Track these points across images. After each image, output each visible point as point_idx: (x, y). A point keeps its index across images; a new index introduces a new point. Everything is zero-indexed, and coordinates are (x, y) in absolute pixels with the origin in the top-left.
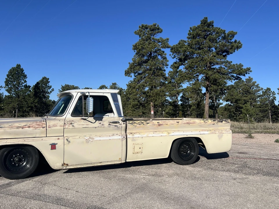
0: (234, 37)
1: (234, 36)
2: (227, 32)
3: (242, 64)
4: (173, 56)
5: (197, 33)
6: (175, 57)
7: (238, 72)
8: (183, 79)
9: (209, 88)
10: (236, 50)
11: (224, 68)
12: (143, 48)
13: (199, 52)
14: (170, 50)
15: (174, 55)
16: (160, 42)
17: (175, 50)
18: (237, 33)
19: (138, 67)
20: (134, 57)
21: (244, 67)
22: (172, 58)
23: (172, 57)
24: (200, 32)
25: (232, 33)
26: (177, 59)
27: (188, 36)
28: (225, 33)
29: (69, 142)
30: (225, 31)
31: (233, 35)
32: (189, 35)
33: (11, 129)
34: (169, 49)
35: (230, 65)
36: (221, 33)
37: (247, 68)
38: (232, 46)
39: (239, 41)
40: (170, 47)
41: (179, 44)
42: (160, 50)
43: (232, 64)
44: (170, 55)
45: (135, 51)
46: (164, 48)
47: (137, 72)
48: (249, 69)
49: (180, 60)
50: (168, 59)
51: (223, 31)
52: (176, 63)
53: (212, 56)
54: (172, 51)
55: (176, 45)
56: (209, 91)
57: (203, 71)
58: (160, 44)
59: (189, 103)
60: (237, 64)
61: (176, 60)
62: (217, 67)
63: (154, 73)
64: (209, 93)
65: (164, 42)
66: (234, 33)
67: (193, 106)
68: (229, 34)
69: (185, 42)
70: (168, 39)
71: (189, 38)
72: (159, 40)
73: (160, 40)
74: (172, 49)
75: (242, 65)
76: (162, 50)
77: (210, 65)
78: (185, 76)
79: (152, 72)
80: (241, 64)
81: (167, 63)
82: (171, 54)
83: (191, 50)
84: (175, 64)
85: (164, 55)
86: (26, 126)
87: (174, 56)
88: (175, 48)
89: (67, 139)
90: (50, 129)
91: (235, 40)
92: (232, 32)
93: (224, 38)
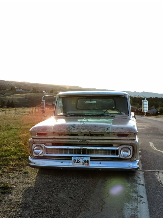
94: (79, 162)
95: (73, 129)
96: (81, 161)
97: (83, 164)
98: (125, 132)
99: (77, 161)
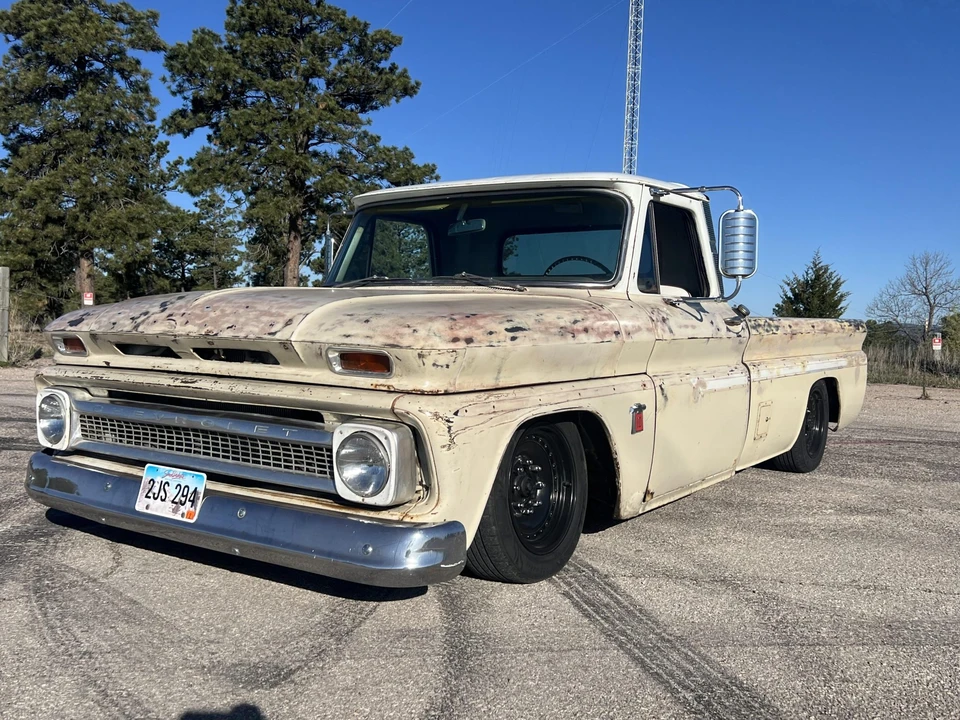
0: (392, 54)
1: (391, 49)
2: (370, 32)
3: (411, 150)
4: (174, 87)
5: (269, 14)
6: (181, 90)
7: (403, 175)
8: (209, 180)
9: (300, 220)
10: (393, 101)
11: (356, 157)
12: (55, 33)
13: (276, 87)
14: (163, 61)
15: (177, 83)
16: (122, 20)
17: (183, 63)
18: (401, 39)
19: (26, 109)
20: (4, 63)
21: (418, 161)
22: (168, 91)
23: (169, 87)
24: (279, 12)
25: (386, 36)
26: (185, 98)
27: (227, 18)
28: (366, 35)
29: (666, 398)
30: (366, 25)
31: (389, 44)
32: (232, 17)
33: (548, 341)
34: (161, 56)
35: (376, 148)
36: (355, 30)
37: (425, 166)
38: (389, 84)
39: (405, 71)
40: (165, 49)
41: (201, 42)
42: (121, 52)
43: (381, 144)
44: (164, 80)
45: (8, 40)
46: (143, 47)
47: (16, 127)
48: (433, 171)
49: (199, 104)
50: (153, 94)
51: (361, 27)
52: (183, 113)
53: (324, 109)
54: (171, 65)
55: (190, 44)
56: (298, 231)
57: (294, 160)
58: (122, 26)
59: (183, 270)
60: (394, 149)
61: (184, 102)
62: (331, 149)
63: (101, 141)
64: (299, 240)
65: (143, 24)
66: (393, 37)
67: (204, 283)
68: (377, 41)
69: (216, 38)
70: (155, 16)
71: (229, 27)
72: (118, 10)
73: (125, 15)
74: (170, 58)
75: (411, 154)
76: (131, 53)
77: (306, 137)
78: (222, 169)
79: (93, 137)
80: (407, 149)
81: (155, 110)
82: (168, 74)
83: (248, 75)
84: (179, 119)
85: (139, 77)
86: (579, 326)
87: (180, 86)
88: (185, 56)
89: (660, 386)
90: (630, 340)
91: (393, 64)
92: (387, 32)
93: (360, 49)
94: (162, 493)
95: (152, 319)
96: (172, 491)
97: (175, 511)
98: (368, 342)
99: (156, 490)
